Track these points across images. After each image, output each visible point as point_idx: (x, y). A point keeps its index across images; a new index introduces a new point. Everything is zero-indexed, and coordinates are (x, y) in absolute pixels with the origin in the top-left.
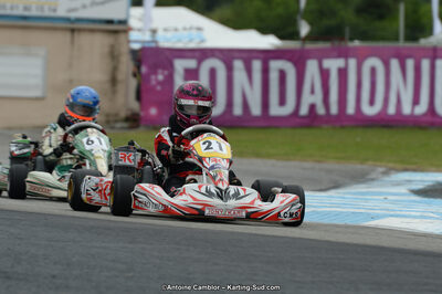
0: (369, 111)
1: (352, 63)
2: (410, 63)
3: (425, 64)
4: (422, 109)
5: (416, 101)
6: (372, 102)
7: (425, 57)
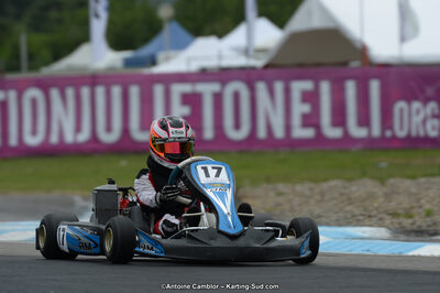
0: (32, 141)
1: (12, 95)
2: (70, 92)
3: (85, 91)
4: (84, 136)
5: (78, 129)
6: (34, 132)
7: (85, 84)
